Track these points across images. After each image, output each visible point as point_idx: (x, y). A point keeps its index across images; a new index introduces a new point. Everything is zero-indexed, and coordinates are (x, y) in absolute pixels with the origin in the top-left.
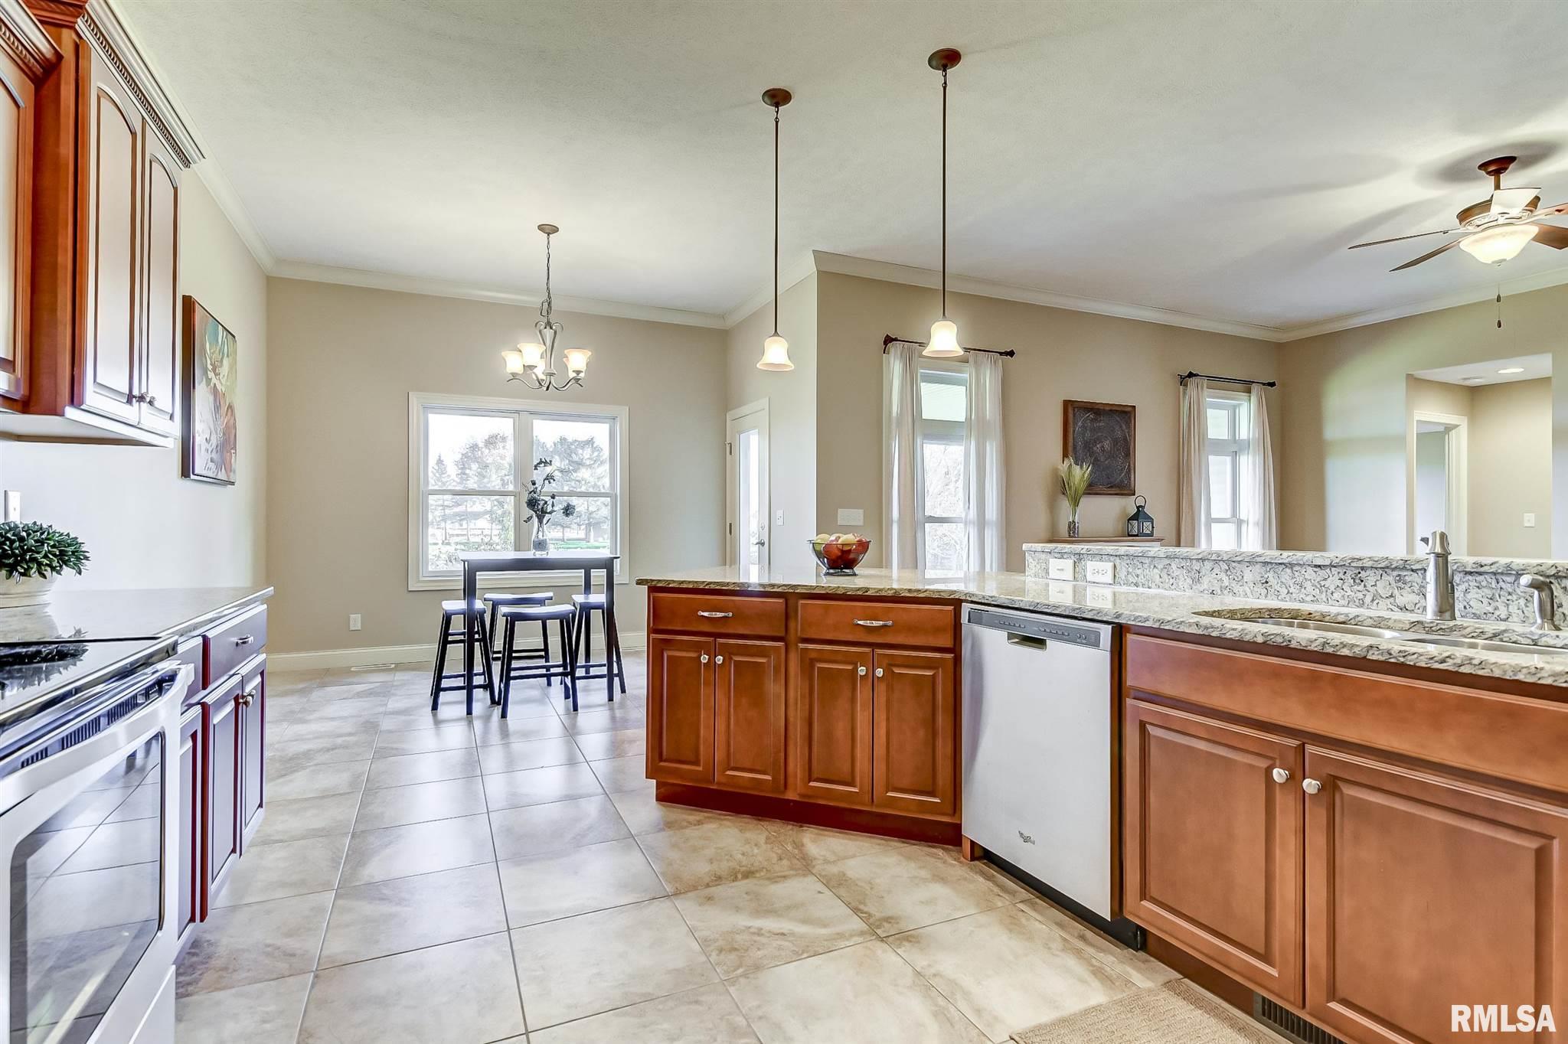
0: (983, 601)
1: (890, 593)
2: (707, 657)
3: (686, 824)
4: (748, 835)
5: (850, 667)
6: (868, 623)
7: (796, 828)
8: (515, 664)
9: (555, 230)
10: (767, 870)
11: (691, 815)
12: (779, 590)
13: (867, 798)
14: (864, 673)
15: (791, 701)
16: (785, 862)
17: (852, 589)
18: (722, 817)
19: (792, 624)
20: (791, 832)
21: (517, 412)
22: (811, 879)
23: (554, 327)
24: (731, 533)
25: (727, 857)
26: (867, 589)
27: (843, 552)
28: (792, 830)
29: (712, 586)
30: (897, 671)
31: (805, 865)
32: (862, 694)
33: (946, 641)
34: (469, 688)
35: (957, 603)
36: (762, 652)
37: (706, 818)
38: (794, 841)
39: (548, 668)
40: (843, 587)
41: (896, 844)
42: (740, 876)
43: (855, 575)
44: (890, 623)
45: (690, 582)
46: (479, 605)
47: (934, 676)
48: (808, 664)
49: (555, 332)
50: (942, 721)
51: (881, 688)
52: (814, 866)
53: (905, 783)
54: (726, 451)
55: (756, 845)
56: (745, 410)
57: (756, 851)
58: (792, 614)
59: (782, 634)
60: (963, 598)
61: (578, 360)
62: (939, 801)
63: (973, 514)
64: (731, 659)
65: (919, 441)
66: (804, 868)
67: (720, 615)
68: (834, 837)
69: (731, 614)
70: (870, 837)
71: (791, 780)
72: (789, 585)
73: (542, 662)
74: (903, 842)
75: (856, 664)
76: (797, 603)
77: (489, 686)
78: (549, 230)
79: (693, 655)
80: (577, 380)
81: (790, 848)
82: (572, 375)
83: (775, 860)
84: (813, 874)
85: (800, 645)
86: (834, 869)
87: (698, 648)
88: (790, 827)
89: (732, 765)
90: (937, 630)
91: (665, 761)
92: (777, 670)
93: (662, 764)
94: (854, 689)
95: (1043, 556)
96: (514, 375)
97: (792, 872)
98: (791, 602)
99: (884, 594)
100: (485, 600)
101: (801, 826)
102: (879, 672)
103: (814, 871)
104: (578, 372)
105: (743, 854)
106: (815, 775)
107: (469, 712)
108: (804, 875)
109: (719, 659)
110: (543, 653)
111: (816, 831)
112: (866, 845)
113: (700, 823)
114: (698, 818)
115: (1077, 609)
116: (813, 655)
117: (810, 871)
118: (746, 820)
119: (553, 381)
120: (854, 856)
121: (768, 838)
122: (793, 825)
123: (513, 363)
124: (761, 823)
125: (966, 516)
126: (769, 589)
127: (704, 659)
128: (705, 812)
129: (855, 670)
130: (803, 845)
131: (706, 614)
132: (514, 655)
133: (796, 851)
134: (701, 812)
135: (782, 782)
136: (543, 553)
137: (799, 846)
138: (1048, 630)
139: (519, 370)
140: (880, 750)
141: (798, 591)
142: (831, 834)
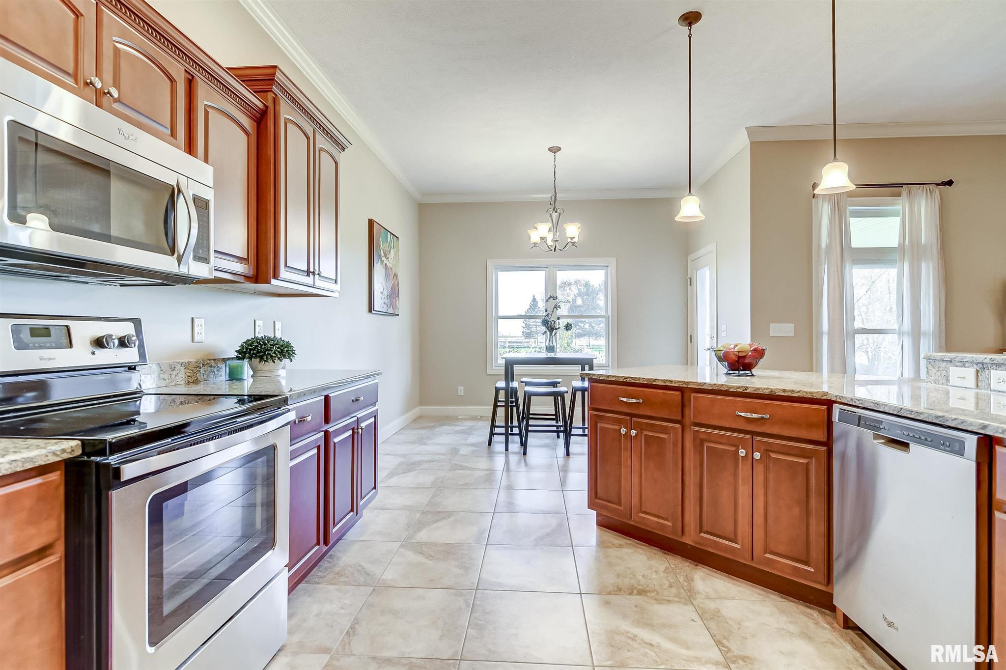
0: (851, 403)
1: (767, 392)
2: (625, 430)
3: (610, 545)
4: (653, 562)
5: (733, 449)
6: (749, 415)
7: (693, 566)
8: (531, 422)
9: (559, 149)
10: (657, 593)
11: (617, 539)
12: (676, 385)
13: (748, 555)
14: (743, 455)
15: (687, 469)
16: (674, 590)
17: (733, 387)
18: (638, 546)
19: (687, 412)
20: (687, 568)
21: (547, 267)
22: (691, 608)
23: (558, 211)
24: (691, 342)
25: (631, 576)
26: (746, 388)
27: (739, 357)
28: (689, 566)
29: (628, 380)
30: (773, 455)
31: (689, 596)
32: (744, 470)
33: (821, 436)
34: (507, 435)
35: (829, 404)
36: (664, 430)
37: (626, 543)
38: (686, 575)
39: (558, 427)
40: (726, 385)
41: (774, 597)
42: (635, 592)
43: (752, 375)
44: (767, 416)
45: (614, 376)
46: (515, 384)
47: (807, 464)
48: (699, 443)
49: (560, 214)
50: (816, 503)
51: (759, 469)
52: (695, 599)
53: (781, 549)
54: (688, 283)
55: (656, 572)
56: (702, 252)
57: (654, 576)
58: (687, 403)
59: (679, 418)
60: (834, 399)
61: (573, 230)
62: (813, 571)
63: (907, 325)
64: (642, 433)
65: (848, 266)
66: (687, 598)
67: (634, 401)
68: (721, 579)
69: (641, 401)
70: (753, 586)
71: (687, 529)
72: (683, 382)
73: (554, 423)
74: (782, 597)
75: (738, 447)
76: (690, 395)
77: (520, 434)
78: (555, 150)
79: (617, 427)
80: (573, 243)
81: (681, 579)
82: (569, 240)
83: (666, 587)
84: (693, 605)
85: (692, 427)
86: (712, 605)
87: (620, 422)
88: (687, 564)
89: (643, 510)
90: (810, 426)
91: (600, 499)
92: (675, 444)
93: (597, 500)
94: (737, 466)
95: (943, 365)
96: (535, 244)
97: (677, 600)
98: (686, 395)
99: (761, 392)
100: (521, 382)
101: (697, 565)
102: (757, 456)
103: (695, 602)
104: (572, 238)
105: (643, 576)
106: (705, 529)
107: (507, 449)
108: (685, 604)
109: (633, 433)
110: (554, 417)
111: (708, 572)
112: (748, 592)
113: (621, 546)
114: (620, 543)
115: (940, 417)
116: (702, 436)
117: (691, 602)
118: (655, 552)
119: (557, 246)
120: (733, 598)
121: (667, 568)
122: (691, 563)
123: (535, 236)
124: (666, 556)
125: (900, 328)
126: (668, 384)
127: (623, 431)
128: (628, 539)
129: (736, 453)
130: (693, 580)
131: (625, 400)
132: (531, 416)
133: (686, 584)
134: (625, 538)
135: (680, 529)
136: (552, 354)
137: (690, 580)
138: (911, 435)
139: (538, 240)
140: (759, 519)
141: (690, 386)
142: (720, 576)
